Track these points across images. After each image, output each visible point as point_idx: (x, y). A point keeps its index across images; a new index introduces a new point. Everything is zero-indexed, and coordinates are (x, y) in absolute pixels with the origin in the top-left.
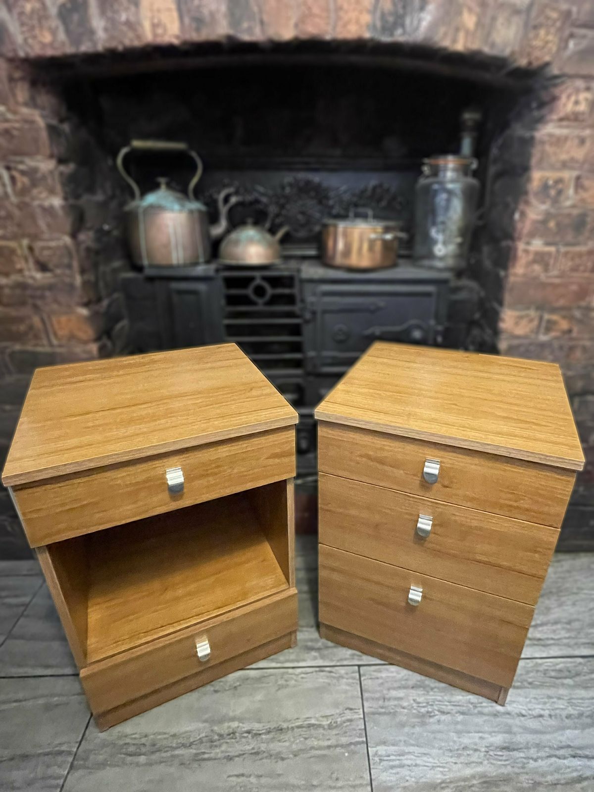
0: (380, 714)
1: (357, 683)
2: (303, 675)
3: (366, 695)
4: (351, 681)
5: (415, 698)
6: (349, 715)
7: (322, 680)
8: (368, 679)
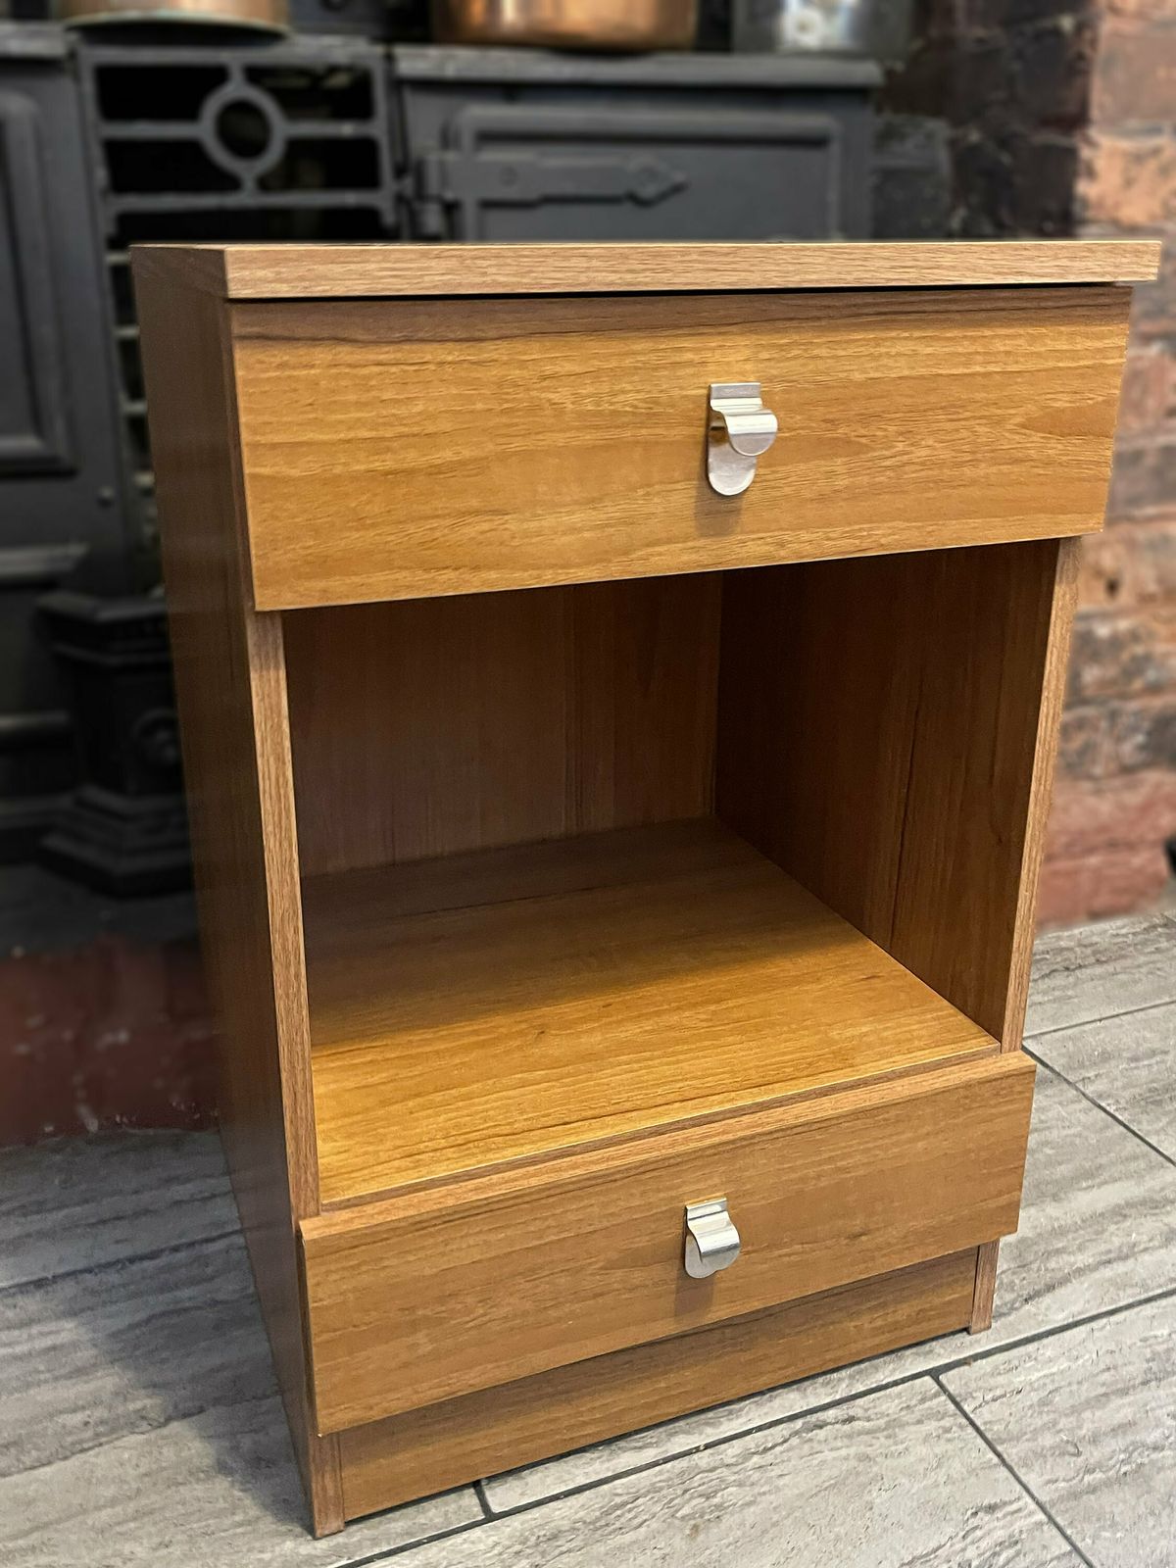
0: (1093, 1490)
1: (961, 1427)
2: (756, 1459)
3: (1011, 1452)
4: (931, 1426)
6: (996, 1529)
7: (835, 1454)
8: (987, 1403)
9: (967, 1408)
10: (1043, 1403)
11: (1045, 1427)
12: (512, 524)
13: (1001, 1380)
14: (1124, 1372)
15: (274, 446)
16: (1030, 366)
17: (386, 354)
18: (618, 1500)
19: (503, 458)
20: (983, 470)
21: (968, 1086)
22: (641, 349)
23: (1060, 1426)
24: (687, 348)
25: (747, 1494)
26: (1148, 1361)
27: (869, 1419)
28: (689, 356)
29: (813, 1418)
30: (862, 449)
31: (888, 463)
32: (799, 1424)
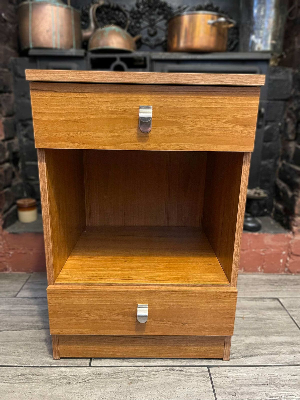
1: (208, 381)
2: (154, 373)
3: (218, 390)
4: (201, 378)
5: (267, 393)
7: (173, 377)
8: (218, 377)
9: (212, 377)
10: (233, 381)
11: (230, 387)
12: (92, 134)
13: (225, 373)
14: (260, 380)
15: (39, 113)
16: (229, 107)
17: (63, 94)
18: (118, 371)
19: (89, 119)
20: (216, 132)
21: (216, 292)
22: (122, 97)
23: (234, 388)
24: (134, 97)
25: (147, 379)
26: (268, 380)
27: (186, 372)
28: (134, 99)
29: (172, 368)
30: (180, 124)
31: (188, 128)
32: (169, 368)
